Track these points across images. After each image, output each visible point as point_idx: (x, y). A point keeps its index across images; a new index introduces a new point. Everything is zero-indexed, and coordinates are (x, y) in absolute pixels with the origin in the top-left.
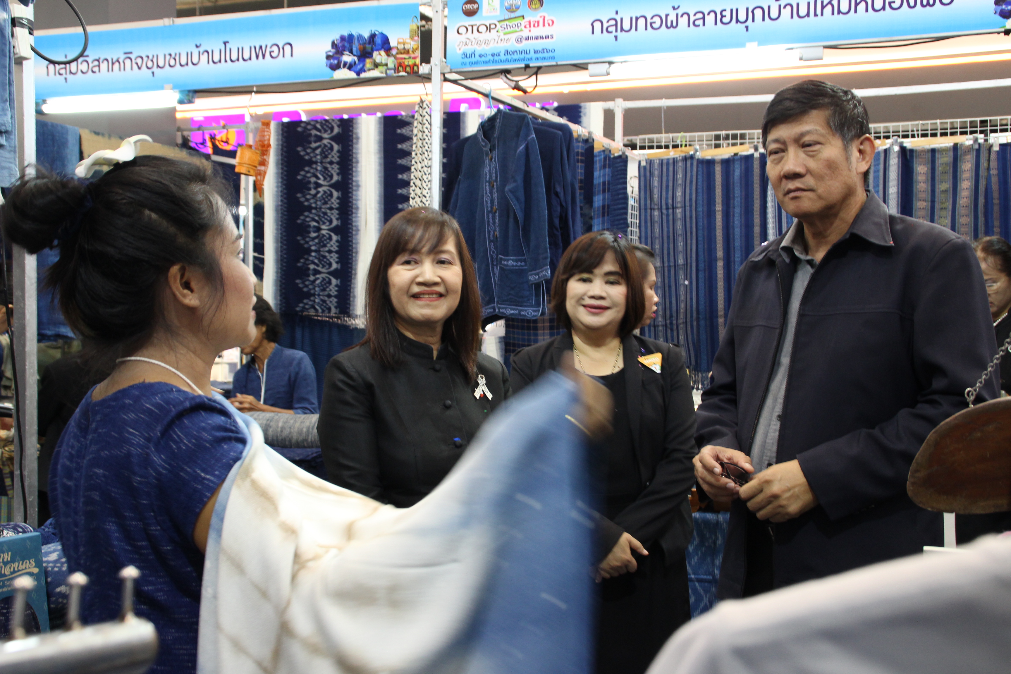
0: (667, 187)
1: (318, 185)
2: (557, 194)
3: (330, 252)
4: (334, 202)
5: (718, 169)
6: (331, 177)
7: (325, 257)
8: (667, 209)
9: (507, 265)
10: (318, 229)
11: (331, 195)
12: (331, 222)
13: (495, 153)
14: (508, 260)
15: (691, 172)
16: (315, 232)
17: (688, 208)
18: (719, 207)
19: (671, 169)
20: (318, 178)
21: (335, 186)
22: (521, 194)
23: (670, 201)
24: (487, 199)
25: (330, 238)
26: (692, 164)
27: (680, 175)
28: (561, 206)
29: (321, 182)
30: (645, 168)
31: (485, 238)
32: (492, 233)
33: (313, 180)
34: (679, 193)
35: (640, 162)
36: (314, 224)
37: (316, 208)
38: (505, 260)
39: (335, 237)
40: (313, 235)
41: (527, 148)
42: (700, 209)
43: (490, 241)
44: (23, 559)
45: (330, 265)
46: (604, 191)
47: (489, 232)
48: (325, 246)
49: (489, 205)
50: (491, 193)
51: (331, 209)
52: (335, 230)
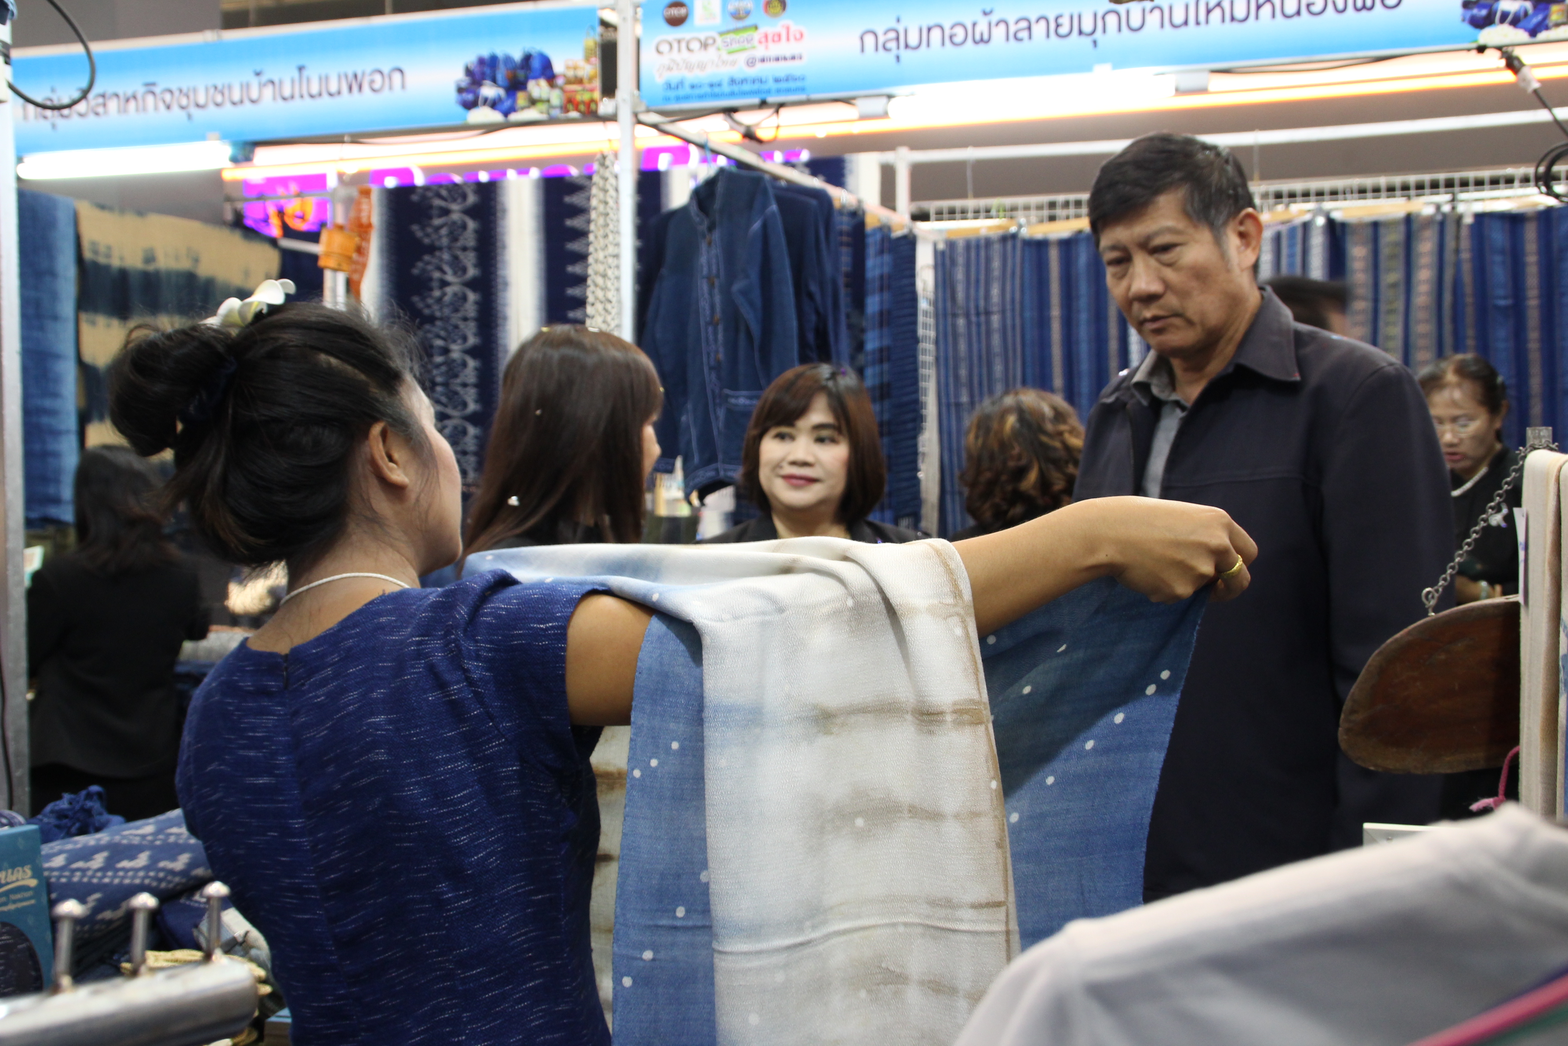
0: (977, 281)
1: (444, 284)
2: (811, 296)
3: (465, 385)
4: (470, 308)
5: (1054, 256)
6: (464, 270)
7: (456, 393)
8: (978, 314)
9: (736, 405)
10: (446, 351)
11: (464, 298)
12: (465, 339)
13: (716, 235)
14: (737, 397)
15: (1014, 257)
16: (441, 354)
17: (1009, 314)
18: (1055, 312)
19: (983, 253)
20: (444, 272)
21: (472, 284)
22: (756, 295)
23: (982, 303)
24: (704, 305)
25: (464, 365)
26: (1014, 247)
27: (996, 264)
28: (818, 313)
29: (450, 278)
30: (943, 253)
31: (702, 363)
32: (712, 355)
33: (437, 275)
34: (995, 291)
35: (935, 245)
36: (439, 343)
37: (441, 319)
38: (733, 397)
39: (472, 363)
40: (439, 359)
41: (765, 226)
42: (1027, 314)
43: (711, 368)
44: (13, 866)
45: (465, 405)
46: (881, 289)
47: (709, 354)
48: (456, 376)
49: (708, 312)
50: (711, 294)
51: (465, 319)
52: (472, 352)
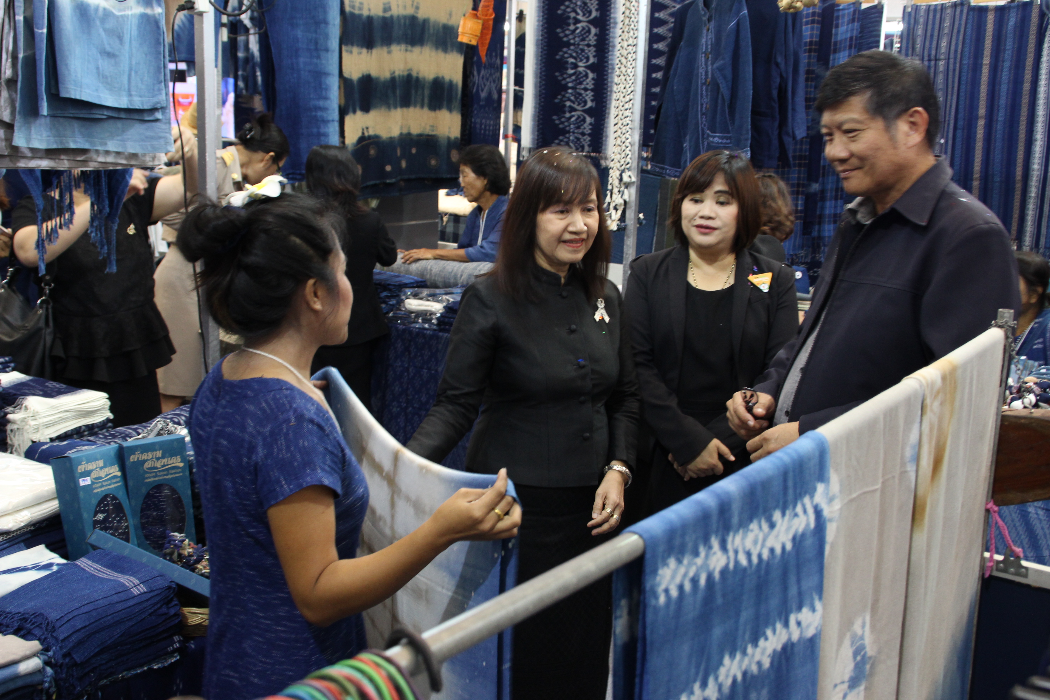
0: (932, 36)
1: (577, 21)
2: (777, 65)
3: (586, 89)
4: (592, 38)
5: (991, 17)
6: (590, 12)
7: (580, 94)
8: (930, 60)
9: (713, 142)
10: (575, 66)
11: (589, 31)
12: (588, 59)
13: (712, 25)
14: (714, 137)
15: (960, 20)
16: (572, 69)
17: (952, 61)
18: (986, 61)
19: (938, 16)
20: (577, 14)
21: (593, 22)
22: (728, 72)
23: (933, 52)
24: (702, 71)
25: (586, 76)
26: (962, 11)
27: (947, 24)
28: (781, 76)
29: (580, 17)
30: (910, 13)
31: (697, 110)
32: (704, 106)
33: (573, 15)
34: (944, 44)
35: (905, 7)
36: (572, 60)
37: (574, 44)
38: (712, 136)
39: (591, 75)
40: (571, 71)
41: (738, 24)
42: (965, 62)
43: (703, 114)
44: (171, 456)
45: (585, 102)
46: (850, 47)
47: (702, 105)
48: (581, 83)
49: (703, 77)
50: (706, 64)
51: (588, 45)
52: (591, 68)
